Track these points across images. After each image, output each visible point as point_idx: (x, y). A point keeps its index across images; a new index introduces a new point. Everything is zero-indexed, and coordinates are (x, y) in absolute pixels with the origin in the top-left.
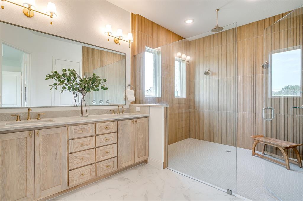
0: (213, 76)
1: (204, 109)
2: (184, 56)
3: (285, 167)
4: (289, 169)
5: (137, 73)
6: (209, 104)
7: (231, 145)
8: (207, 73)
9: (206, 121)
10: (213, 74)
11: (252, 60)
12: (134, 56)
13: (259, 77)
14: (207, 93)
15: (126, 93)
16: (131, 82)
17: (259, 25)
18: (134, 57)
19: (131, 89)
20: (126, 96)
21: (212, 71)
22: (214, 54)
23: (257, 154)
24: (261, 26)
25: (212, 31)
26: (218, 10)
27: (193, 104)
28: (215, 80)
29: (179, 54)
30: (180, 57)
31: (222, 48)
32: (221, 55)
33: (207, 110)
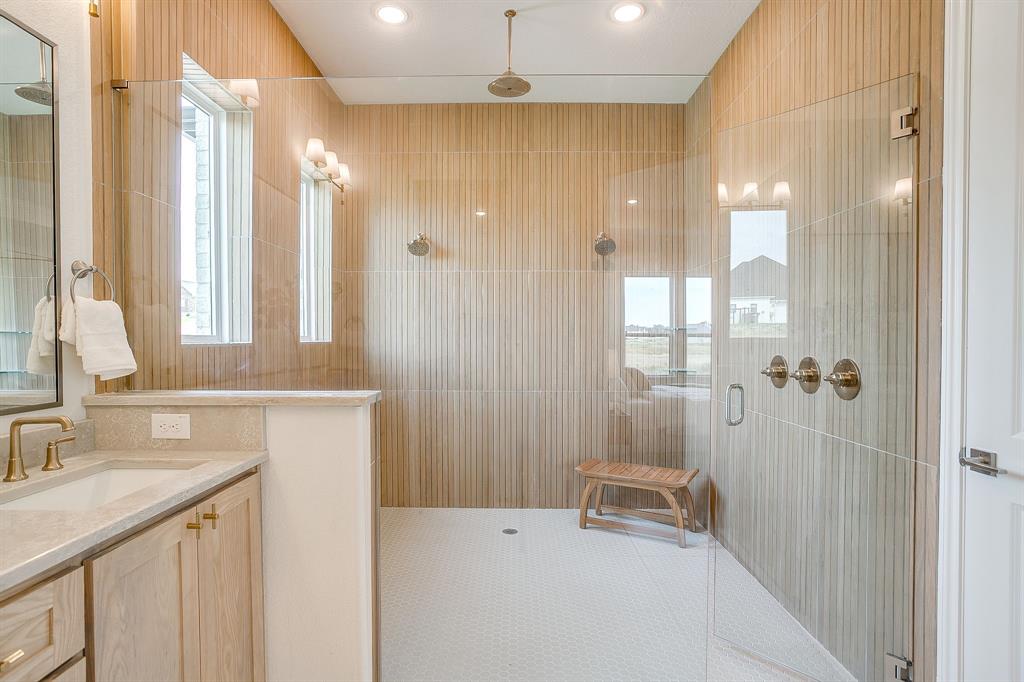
0: (439, 261)
1: (405, 384)
2: (331, 159)
3: (675, 543)
4: (685, 547)
5: (135, 198)
6: (422, 366)
7: (503, 504)
8: (419, 248)
9: (413, 430)
10: (441, 253)
11: (566, 221)
12: (118, 86)
13: (583, 276)
14: (416, 324)
15: (57, 325)
16: (99, 250)
17: (584, 118)
18: (114, 90)
19: (101, 294)
20: (58, 345)
21: (434, 240)
22: (445, 178)
23: (593, 521)
24: (589, 121)
25: (492, 89)
26: (511, 14)
27: (355, 368)
28: (445, 276)
29: (316, 146)
30: (318, 162)
31: (474, 161)
32: (468, 187)
33: (416, 391)
